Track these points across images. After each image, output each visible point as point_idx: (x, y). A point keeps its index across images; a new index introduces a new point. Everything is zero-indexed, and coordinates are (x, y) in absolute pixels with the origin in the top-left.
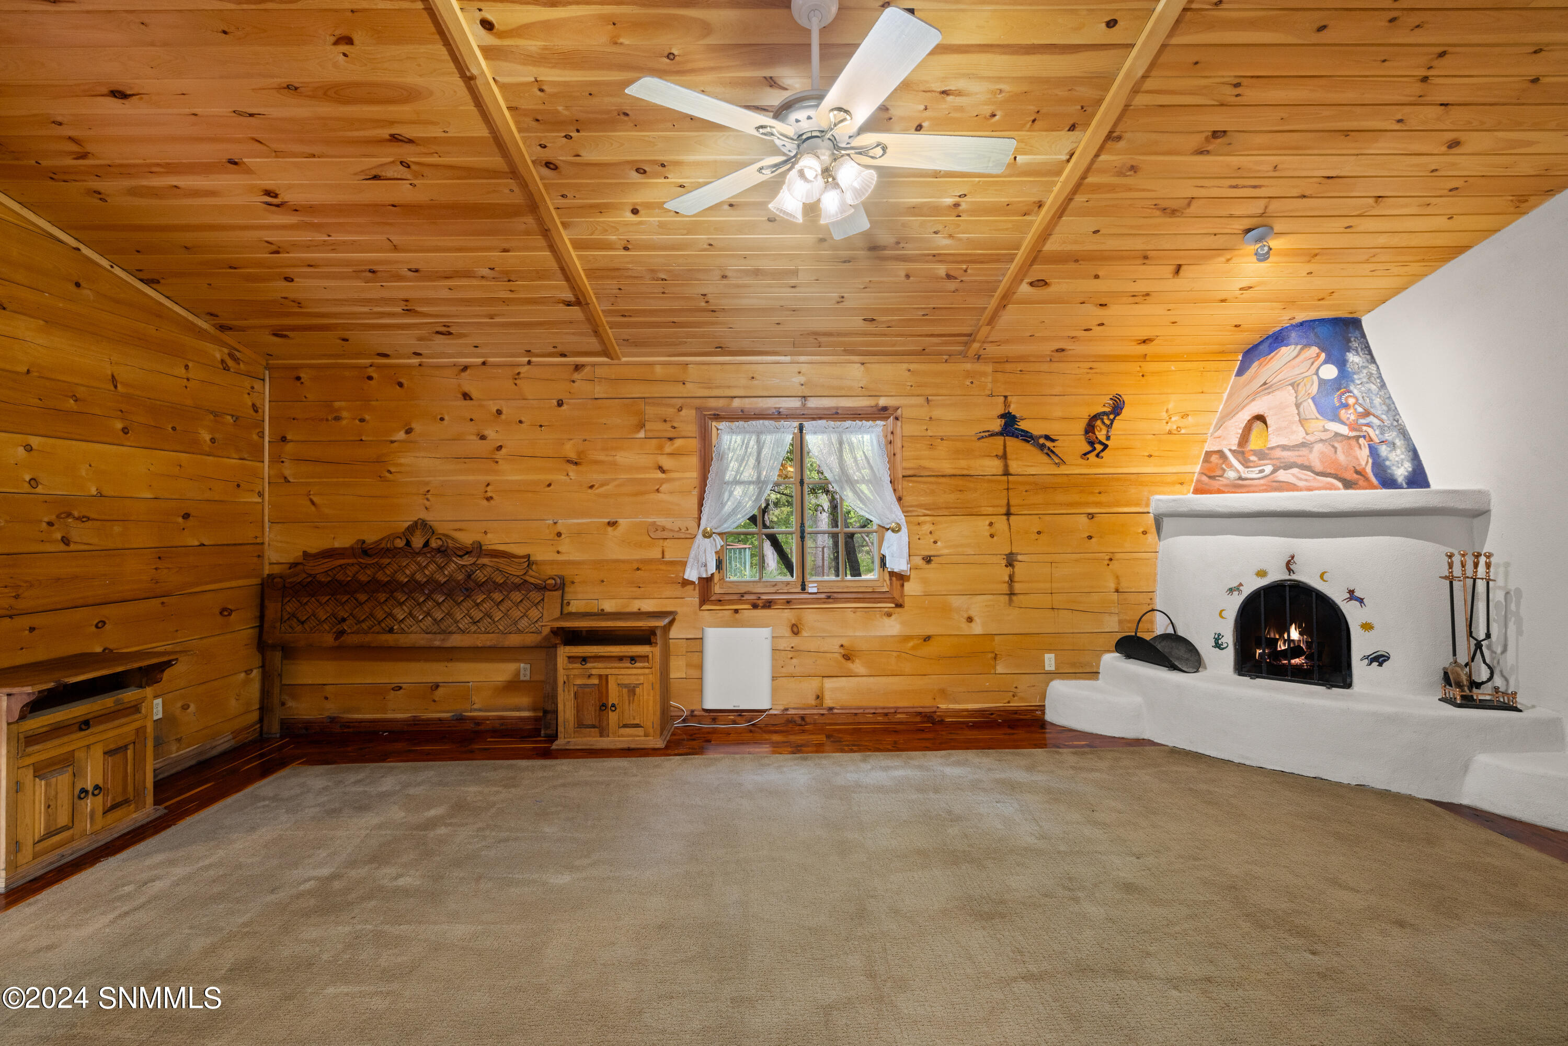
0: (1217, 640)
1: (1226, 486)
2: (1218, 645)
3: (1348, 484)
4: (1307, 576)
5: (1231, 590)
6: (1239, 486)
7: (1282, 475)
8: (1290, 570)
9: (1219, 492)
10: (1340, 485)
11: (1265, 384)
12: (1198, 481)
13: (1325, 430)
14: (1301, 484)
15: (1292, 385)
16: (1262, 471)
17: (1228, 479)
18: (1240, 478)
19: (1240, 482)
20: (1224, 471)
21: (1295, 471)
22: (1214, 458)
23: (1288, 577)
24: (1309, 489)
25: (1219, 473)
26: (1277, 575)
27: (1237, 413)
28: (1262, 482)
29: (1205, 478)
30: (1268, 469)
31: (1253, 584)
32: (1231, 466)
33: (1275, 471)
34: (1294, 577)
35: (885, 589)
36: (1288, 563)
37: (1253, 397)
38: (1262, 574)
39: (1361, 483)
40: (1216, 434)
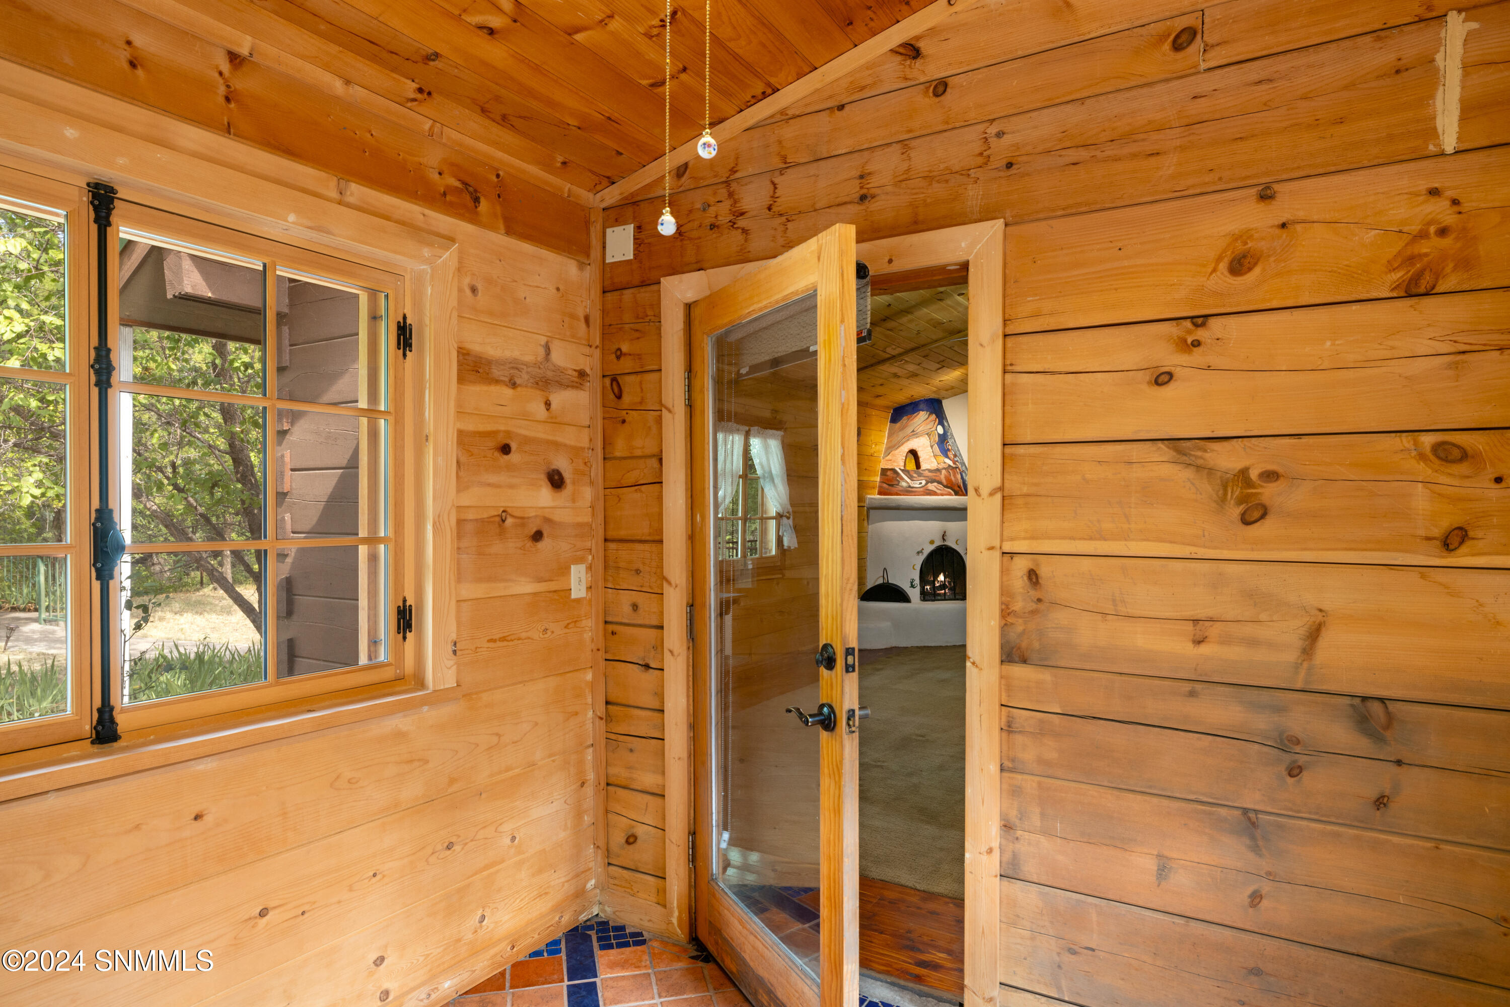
0: (912, 583)
1: (901, 491)
2: (912, 586)
3: (957, 494)
4: (951, 543)
5: (918, 553)
6: (909, 491)
7: (931, 487)
8: (944, 540)
9: (897, 494)
10: (953, 493)
11: (913, 431)
12: (880, 487)
13: (945, 463)
14: (938, 491)
15: (927, 434)
16: (921, 483)
17: (902, 487)
18: (910, 487)
19: (910, 489)
20: (899, 482)
21: (935, 484)
22: (889, 473)
23: (943, 544)
24: (942, 495)
25: (896, 483)
26: (938, 543)
27: (899, 446)
28: (921, 489)
29: (885, 485)
30: (924, 482)
31: (929, 549)
32: (903, 479)
33: (926, 484)
34: (946, 543)
35: (779, 564)
36: (943, 536)
37: (908, 438)
38: (932, 542)
39: (960, 493)
40: (888, 458)
